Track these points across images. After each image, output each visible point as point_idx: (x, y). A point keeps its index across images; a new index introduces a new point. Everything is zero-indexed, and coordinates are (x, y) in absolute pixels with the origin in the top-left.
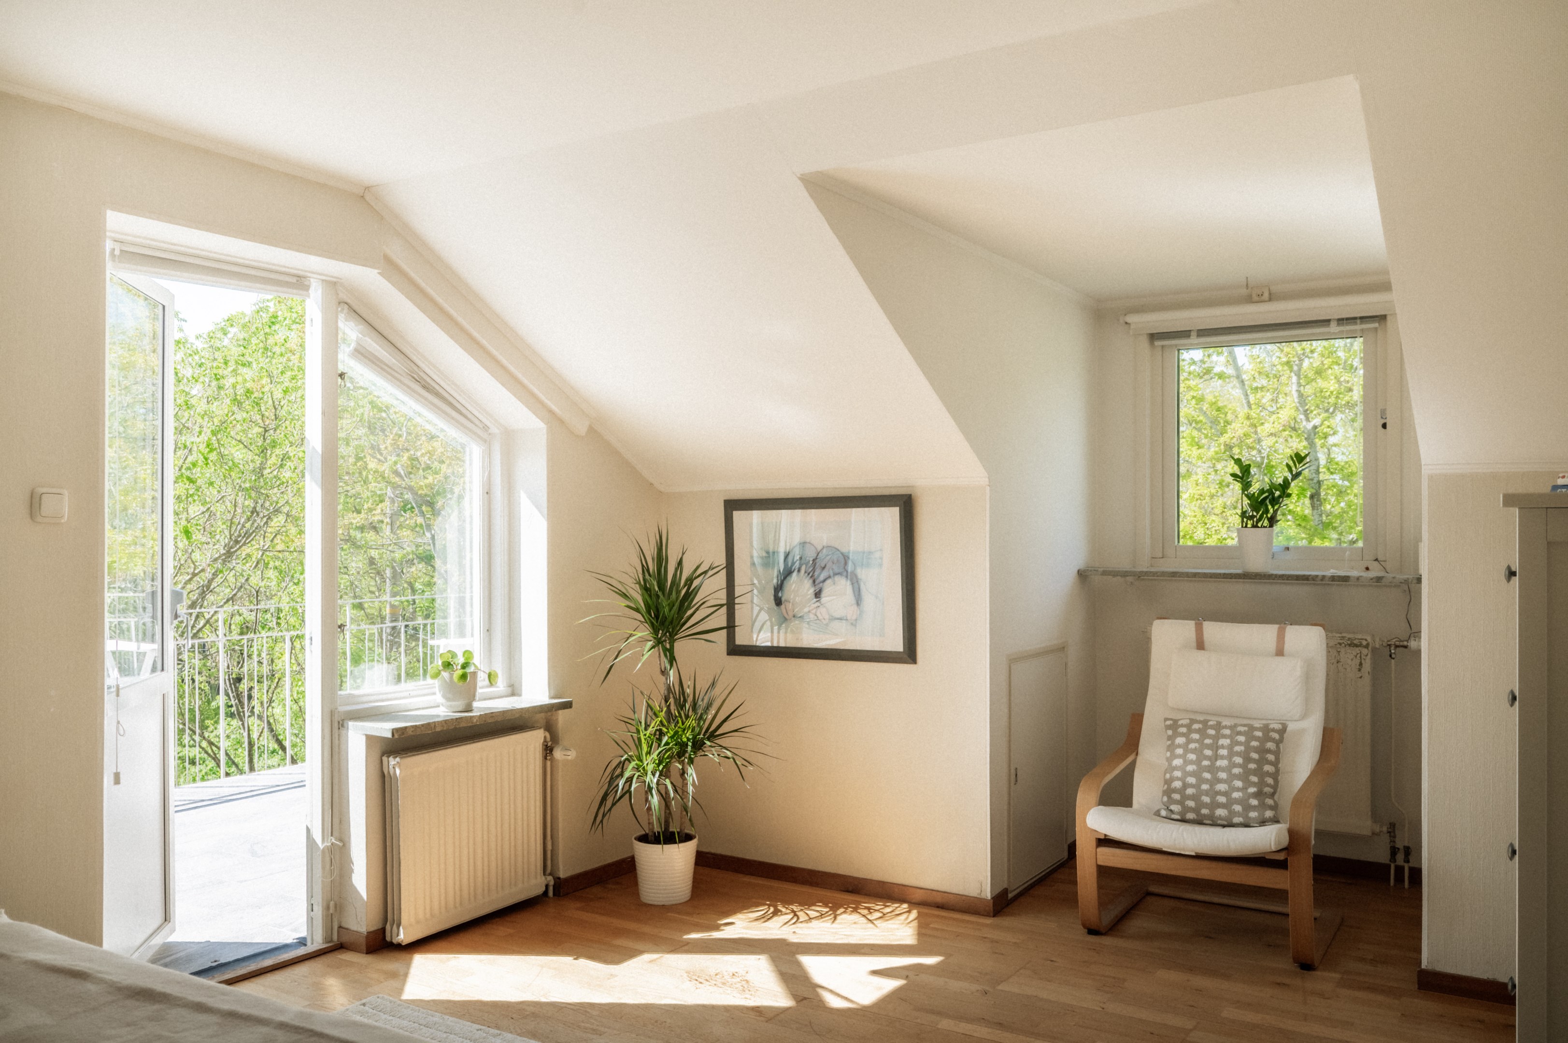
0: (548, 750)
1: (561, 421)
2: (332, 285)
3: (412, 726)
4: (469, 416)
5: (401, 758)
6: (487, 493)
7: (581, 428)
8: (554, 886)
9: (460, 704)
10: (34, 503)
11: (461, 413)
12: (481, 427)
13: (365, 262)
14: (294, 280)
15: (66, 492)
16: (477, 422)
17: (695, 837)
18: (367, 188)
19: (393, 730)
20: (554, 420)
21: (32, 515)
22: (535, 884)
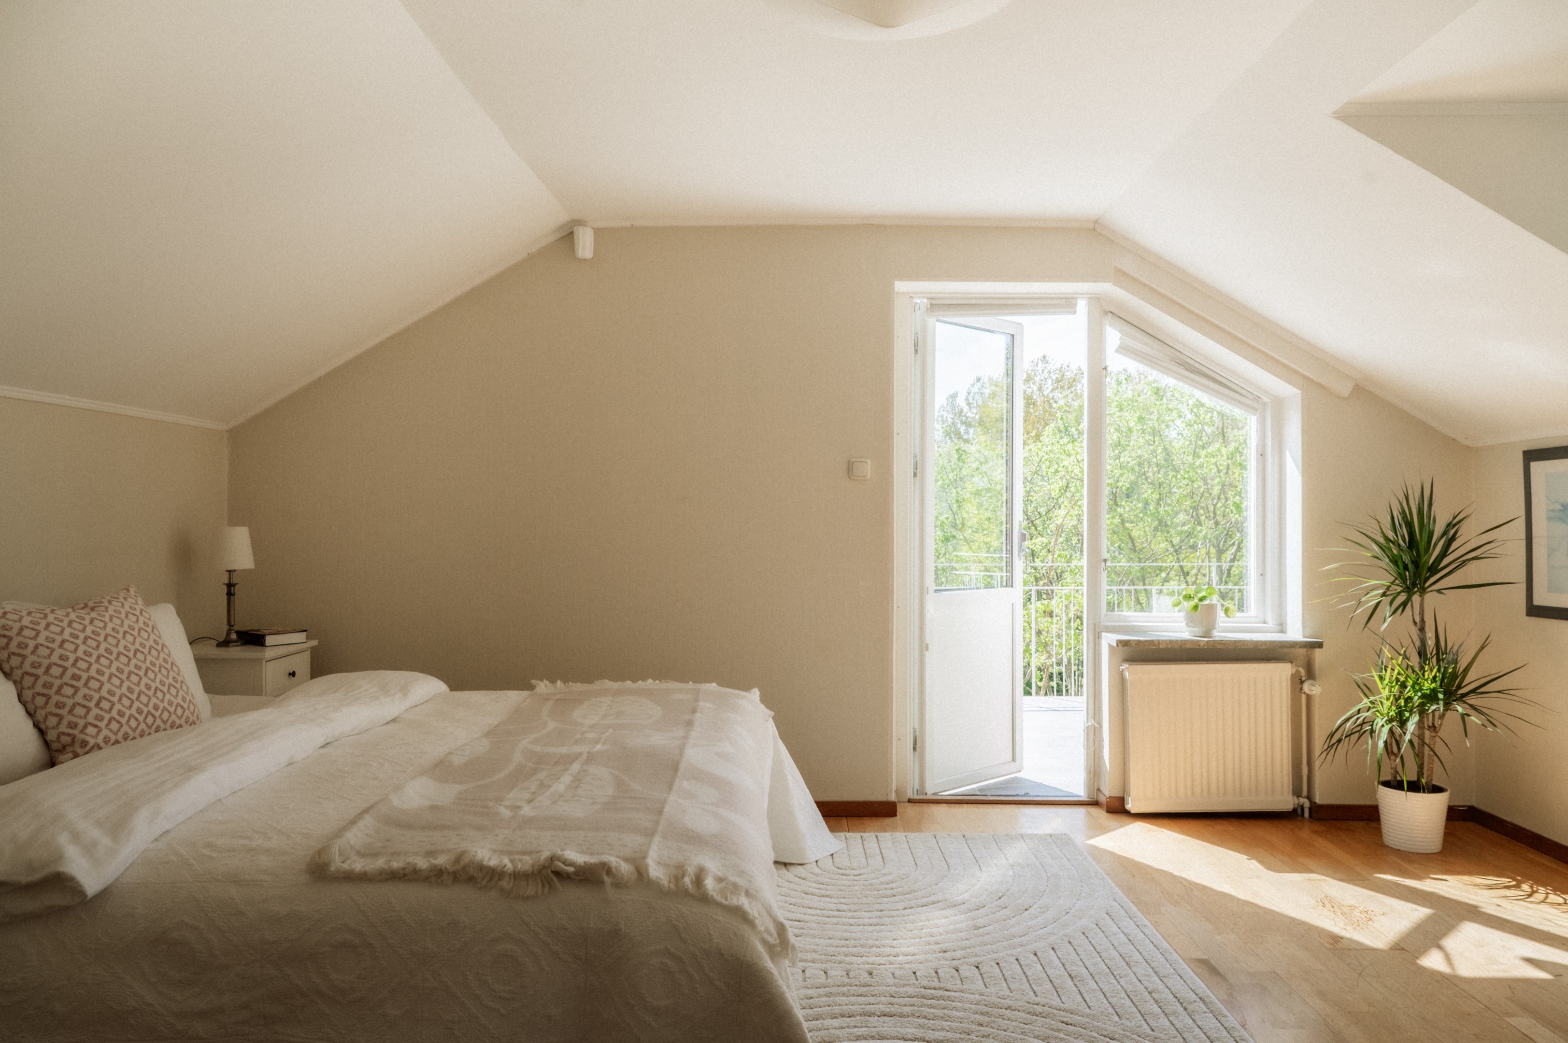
0: (1298, 682)
1: (1320, 386)
2: (1095, 300)
3: (1136, 641)
4: (1243, 392)
5: (1130, 665)
6: (1261, 455)
7: (1345, 389)
8: (1310, 809)
9: (1198, 630)
10: (850, 468)
11: (1233, 390)
12: (1252, 398)
13: (1105, 279)
14: (1063, 302)
15: (869, 462)
16: (1249, 395)
17: (1446, 790)
18: (1096, 222)
19: (1117, 641)
20: (1308, 384)
21: (849, 475)
22: (1285, 801)
